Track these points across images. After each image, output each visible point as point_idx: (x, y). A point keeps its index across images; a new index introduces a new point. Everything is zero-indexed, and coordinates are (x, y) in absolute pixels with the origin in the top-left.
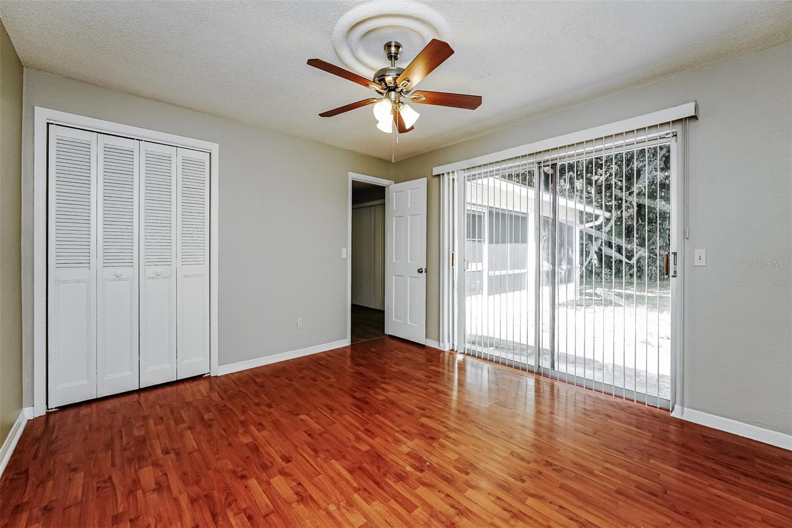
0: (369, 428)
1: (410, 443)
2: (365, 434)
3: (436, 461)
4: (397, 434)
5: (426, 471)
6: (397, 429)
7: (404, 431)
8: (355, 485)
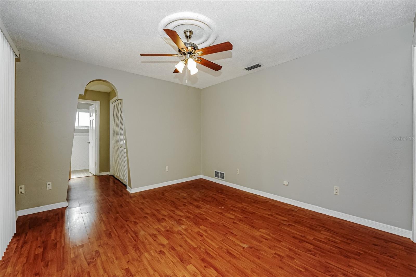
0: (201, 237)
1: (180, 228)
2: (203, 234)
3: (172, 222)
4: (185, 233)
5: (178, 219)
6: (184, 236)
7: (181, 235)
8: (204, 216)
